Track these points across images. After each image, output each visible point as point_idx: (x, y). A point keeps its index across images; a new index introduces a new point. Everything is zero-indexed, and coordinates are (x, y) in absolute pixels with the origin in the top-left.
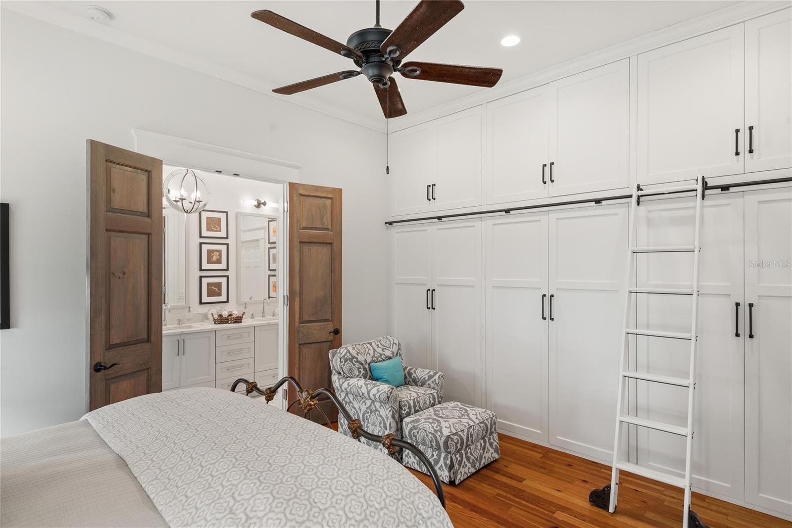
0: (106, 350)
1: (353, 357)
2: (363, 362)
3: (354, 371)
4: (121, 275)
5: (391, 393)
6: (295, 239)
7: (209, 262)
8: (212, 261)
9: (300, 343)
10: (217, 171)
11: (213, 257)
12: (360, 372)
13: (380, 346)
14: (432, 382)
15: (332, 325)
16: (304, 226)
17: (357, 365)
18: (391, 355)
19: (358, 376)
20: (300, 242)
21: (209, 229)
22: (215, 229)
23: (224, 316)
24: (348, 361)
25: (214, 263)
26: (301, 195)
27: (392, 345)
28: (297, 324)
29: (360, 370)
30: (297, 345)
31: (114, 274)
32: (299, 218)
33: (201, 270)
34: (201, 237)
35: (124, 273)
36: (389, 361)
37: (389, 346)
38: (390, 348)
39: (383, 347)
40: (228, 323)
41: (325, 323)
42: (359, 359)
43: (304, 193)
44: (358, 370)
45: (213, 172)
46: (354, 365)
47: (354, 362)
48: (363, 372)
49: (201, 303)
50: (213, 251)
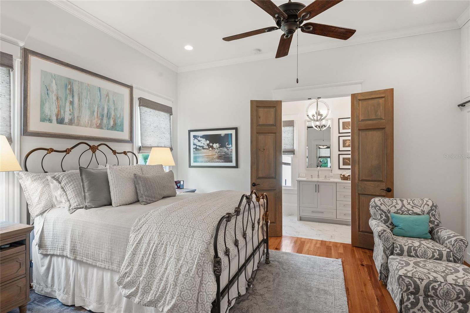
0: (257, 179)
1: (377, 206)
2: (386, 211)
3: (377, 215)
4: (263, 150)
5: (382, 233)
6: (355, 128)
7: (344, 146)
8: (346, 146)
9: (360, 193)
10: (308, 99)
11: (346, 143)
12: (382, 217)
13: (411, 204)
14: (449, 242)
15: (385, 185)
16: (362, 119)
17: (379, 212)
18: (420, 213)
19: (379, 219)
20: (359, 130)
21: (344, 128)
22: (348, 128)
23: (346, 176)
24: (373, 208)
25: (347, 147)
26: (359, 100)
27: (423, 205)
28: (357, 181)
29: (382, 216)
30: (357, 194)
31: (260, 150)
32: (358, 114)
33: (339, 151)
34: (339, 133)
35: (264, 150)
36: (416, 216)
37: (420, 205)
38: (420, 207)
39: (414, 205)
40: (348, 180)
41: (379, 183)
42: (381, 208)
43: (362, 99)
44: (381, 216)
45: (307, 100)
46: (377, 211)
47: (377, 209)
48: (384, 217)
49: (339, 169)
50: (346, 140)
